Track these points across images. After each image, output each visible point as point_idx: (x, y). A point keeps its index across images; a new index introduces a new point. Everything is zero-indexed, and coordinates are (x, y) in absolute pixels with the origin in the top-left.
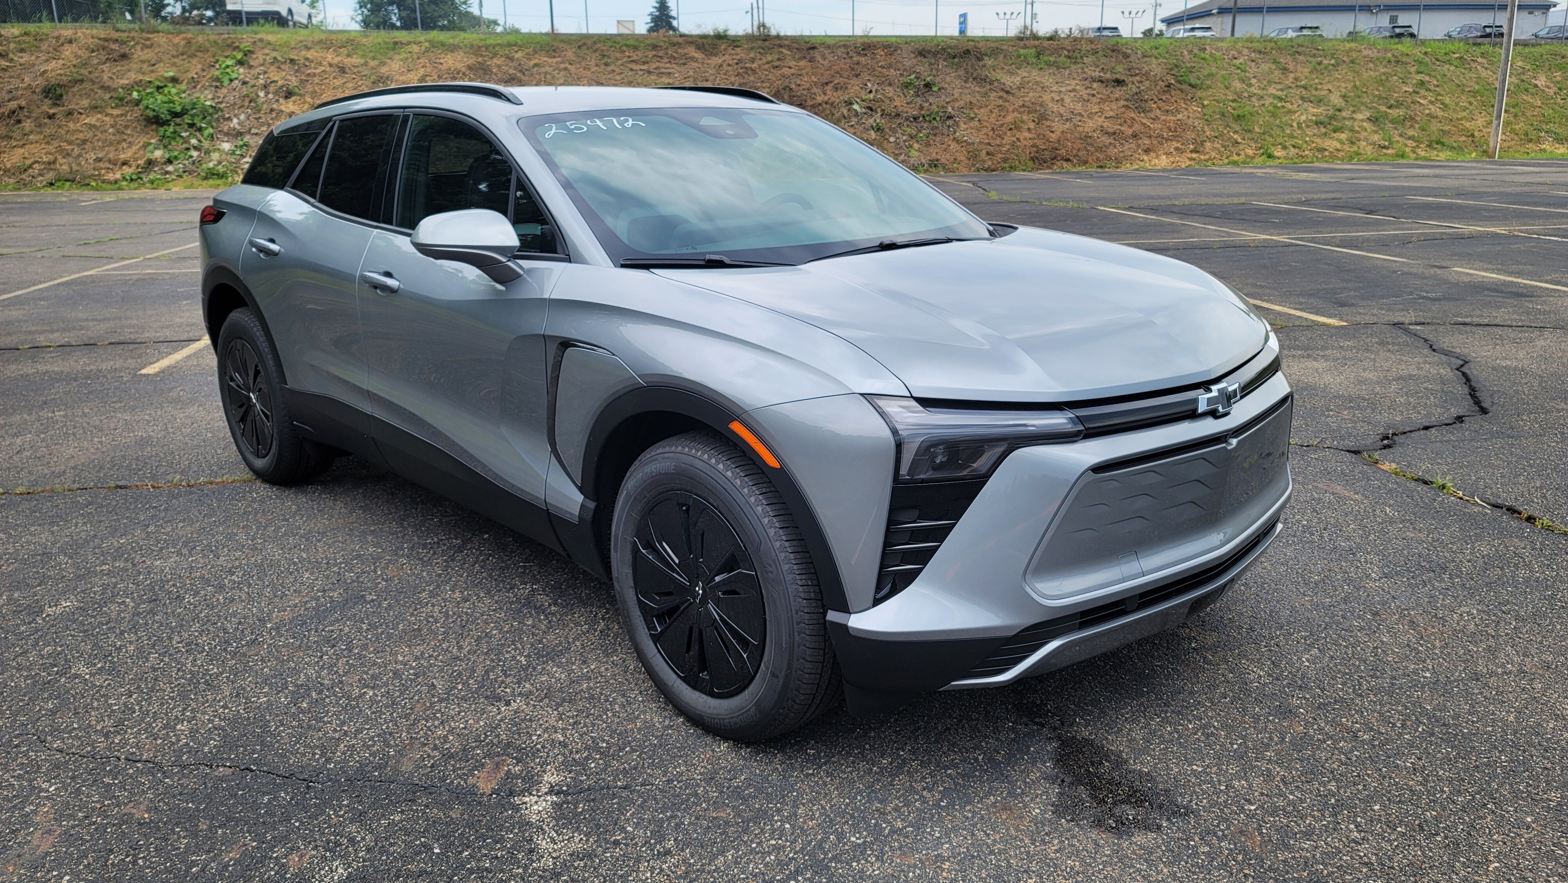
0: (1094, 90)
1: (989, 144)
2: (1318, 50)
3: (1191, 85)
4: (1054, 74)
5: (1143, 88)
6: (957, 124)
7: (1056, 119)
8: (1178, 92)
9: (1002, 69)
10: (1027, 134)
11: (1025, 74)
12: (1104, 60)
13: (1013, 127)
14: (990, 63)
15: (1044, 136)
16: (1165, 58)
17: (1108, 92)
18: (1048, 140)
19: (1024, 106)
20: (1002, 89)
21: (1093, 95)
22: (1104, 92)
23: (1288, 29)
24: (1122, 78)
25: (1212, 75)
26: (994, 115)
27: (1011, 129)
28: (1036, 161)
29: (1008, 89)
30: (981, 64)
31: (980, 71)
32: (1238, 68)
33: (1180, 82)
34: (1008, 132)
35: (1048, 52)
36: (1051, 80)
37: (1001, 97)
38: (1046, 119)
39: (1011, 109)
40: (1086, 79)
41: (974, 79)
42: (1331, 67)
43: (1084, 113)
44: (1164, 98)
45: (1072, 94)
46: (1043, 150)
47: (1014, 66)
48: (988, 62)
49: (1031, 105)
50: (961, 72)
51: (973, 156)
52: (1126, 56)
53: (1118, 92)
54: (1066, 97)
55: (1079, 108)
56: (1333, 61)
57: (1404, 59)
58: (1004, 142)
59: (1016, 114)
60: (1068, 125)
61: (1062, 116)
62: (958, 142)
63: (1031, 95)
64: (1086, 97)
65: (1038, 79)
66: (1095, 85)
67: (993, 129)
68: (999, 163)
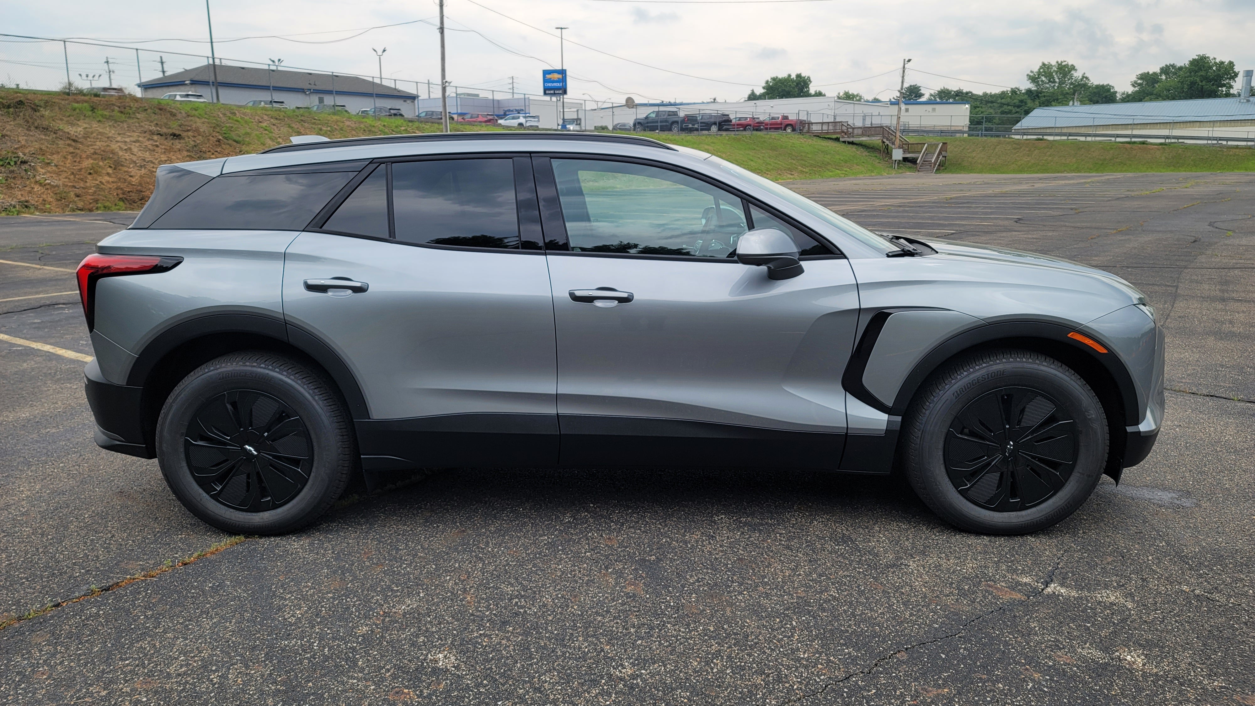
0: (156, 141)
1: (74, 187)
2: (315, 119)
3: (235, 141)
4: (114, 126)
5: (198, 142)
6: (34, 169)
7: (131, 166)
8: (228, 146)
9: (61, 120)
10: (107, 178)
11: (85, 126)
12: (154, 117)
13: (91, 171)
14: (47, 113)
15: (125, 180)
16: (206, 118)
17: (170, 144)
18: (130, 183)
19: (95, 153)
20: (69, 138)
21: (157, 146)
22: (166, 144)
23: (261, 101)
24: (177, 132)
25: (248, 134)
26: (69, 161)
27: (90, 174)
28: (126, 202)
29: (74, 138)
30: (38, 114)
31: (38, 121)
32: (266, 130)
33: (226, 138)
34: (89, 176)
35: (100, 107)
36: (113, 132)
37: (69, 145)
38: (122, 166)
39: (84, 156)
40: (145, 132)
41: (36, 128)
42: (329, 133)
43: (154, 161)
44: (218, 150)
45: (137, 144)
46: (129, 192)
47: (72, 118)
48: (43, 111)
49: (102, 153)
50: (20, 121)
51: (61, 198)
52: (173, 115)
53: (178, 144)
54: (133, 147)
55: (147, 155)
56: (329, 128)
57: (373, 129)
58: (88, 184)
59: (91, 161)
60: (143, 171)
61: (135, 162)
62: (41, 184)
63: (98, 143)
64: (151, 148)
65: (101, 130)
66: (155, 137)
67: (73, 173)
68: (91, 203)
